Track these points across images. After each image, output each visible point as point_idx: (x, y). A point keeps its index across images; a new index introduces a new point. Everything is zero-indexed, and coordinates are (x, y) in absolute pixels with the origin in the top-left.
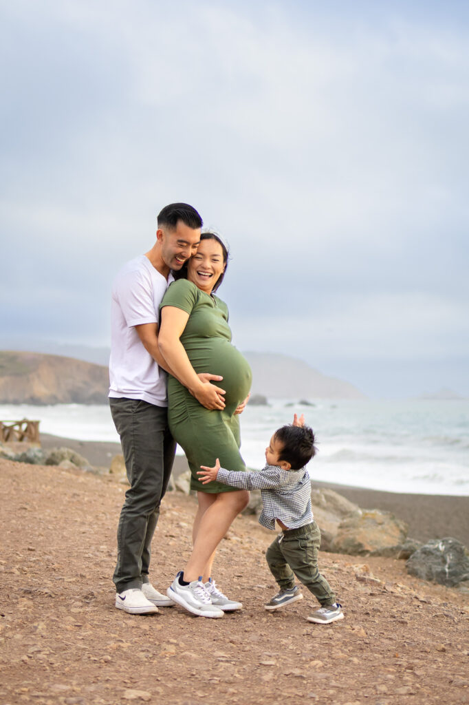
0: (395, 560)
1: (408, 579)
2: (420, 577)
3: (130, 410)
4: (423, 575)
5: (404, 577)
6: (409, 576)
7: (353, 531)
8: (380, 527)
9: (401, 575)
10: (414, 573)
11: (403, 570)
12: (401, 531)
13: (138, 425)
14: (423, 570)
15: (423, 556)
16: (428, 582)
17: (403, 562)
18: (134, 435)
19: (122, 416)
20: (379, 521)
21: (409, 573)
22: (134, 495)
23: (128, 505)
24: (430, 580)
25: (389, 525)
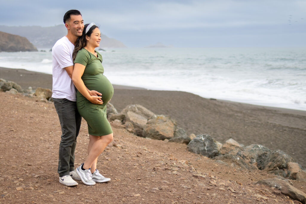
0: (181, 144)
1: (189, 154)
2: (194, 153)
3: (61, 102)
4: (196, 151)
5: (187, 153)
6: (189, 152)
7: (153, 125)
8: (165, 123)
9: (186, 152)
10: (191, 151)
11: (186, 149)
12: (174, 124)
13: (64, 109)
14: (195, 149)
15: (195, 143)
16: (198, 155)
17: (184, 145)
18: (62, 113)
19: (58, 105)
20: (164, 120)
21: (189, 151)
22: (65, 138)
23: (63, 142)
24: (199, 154)
25: (169, 122)
